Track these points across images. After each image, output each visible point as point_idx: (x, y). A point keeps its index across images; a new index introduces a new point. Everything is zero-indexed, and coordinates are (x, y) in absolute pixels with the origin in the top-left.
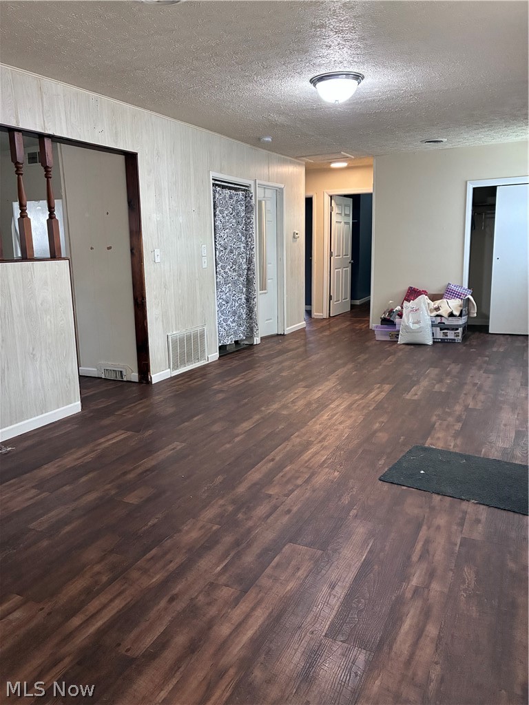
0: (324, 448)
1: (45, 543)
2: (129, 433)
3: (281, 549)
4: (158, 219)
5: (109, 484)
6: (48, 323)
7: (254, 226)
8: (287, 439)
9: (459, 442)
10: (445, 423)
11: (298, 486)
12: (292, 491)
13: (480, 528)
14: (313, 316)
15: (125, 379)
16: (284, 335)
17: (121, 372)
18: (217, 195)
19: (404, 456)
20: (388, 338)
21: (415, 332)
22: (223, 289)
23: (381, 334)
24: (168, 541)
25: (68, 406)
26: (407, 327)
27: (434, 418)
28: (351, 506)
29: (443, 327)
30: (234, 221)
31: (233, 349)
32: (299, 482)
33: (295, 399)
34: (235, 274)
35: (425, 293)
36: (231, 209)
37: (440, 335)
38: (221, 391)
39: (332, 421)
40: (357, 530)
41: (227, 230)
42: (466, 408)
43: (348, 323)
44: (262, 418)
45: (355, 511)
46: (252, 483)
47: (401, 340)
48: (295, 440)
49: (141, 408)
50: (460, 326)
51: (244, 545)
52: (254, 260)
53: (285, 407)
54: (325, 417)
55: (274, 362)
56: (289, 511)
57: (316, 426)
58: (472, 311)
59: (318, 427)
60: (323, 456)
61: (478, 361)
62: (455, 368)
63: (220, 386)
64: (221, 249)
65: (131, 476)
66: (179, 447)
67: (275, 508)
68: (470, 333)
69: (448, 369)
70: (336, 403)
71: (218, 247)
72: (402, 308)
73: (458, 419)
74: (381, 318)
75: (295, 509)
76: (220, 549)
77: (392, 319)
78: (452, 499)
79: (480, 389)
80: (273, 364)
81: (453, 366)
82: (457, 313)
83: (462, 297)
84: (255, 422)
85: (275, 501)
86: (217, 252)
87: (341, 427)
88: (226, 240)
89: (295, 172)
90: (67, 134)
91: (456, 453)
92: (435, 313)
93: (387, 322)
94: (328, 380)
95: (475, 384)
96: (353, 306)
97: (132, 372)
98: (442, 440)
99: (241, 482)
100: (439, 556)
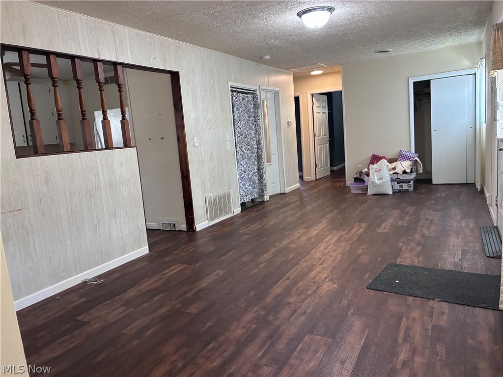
0: (325, 269)
1: (135, 343)
2: (184, 266)
3: (303, 339)
4: (195, 116)
5: (175, 300)
6: (124, 192)
7: (260, 118)
8: (297, 264)
9: (421, 259)
10: (409, 247)
11: (309, 296)
12: (305, 299)
13: (445, 317)
14: (304, 180)
15: (177, 230)
16: (285, 193)
17: (174, 224)
18: (234, 98)
19: (383, 271)
20: (360, 192)
21: (379, 186)
22: (242, 163)
23: (355, 189)
24: (222, 337)
25: (140, 249)
26: (373, 183)
27: (401, 244)
28: (349, 306)
29: (399, 181)
30: (247, 115)
31: (250, 205)
32: (310, 292)
33: (299, 237)
34: (249, 152)
35: (384, 157)
36: (244, 107)
37: (397, 187)
38: (246, 234)
39: (328, 250)
40: (355, 323)
41: (242, 122)
42: (423, 236)
43: (330, 183)
44: (277, 251)
45: (352, 310)
46: (276, 294)
47: (370, 192)
48: (303, 264)
49: (191, 248)
50: (411, 180)
51: (275, 337)
52: (262, 141)
53: (292, 242)
54: (322, 248)
55: (280, 212)
56: (305, 313)
57: (317, 253)
58: (419, 169)
59: (318, 254)
60: (324, 274)
61: (427, 204)
62: (411, 209)
63: (245, 230)
64: (239, 135)
65: (190, 294)
66: (221, 273)
67: (295, 311)
68: (419, 185)
69: (406, 210)
70: (329, 237)
71: (237, 134)
72: (369, 169)
73: (419, 244)
74: (354, 178)
75: (309, 311)
76: (259, 341)
77: (362, 178)
78: (421, 298)
79: (431, 222)
80: (281, 213)
81: (409, 207)
82: (408, 171)
83: (411, 159)
84: (273, 254)
85: (293, 306)
86: (236, 137)
87: (334, 254)
88: (242, 129)
89: (286, 79)
90: (132, 62)
91: (420, 267)
92: (393, 172)
93: (359, 180)
94: (321, 222)
95: (427, 220)
96: (332, 171)
97: (182, 224)
98: (409, 258)
99: (267, 295)
100: (418, 339)
